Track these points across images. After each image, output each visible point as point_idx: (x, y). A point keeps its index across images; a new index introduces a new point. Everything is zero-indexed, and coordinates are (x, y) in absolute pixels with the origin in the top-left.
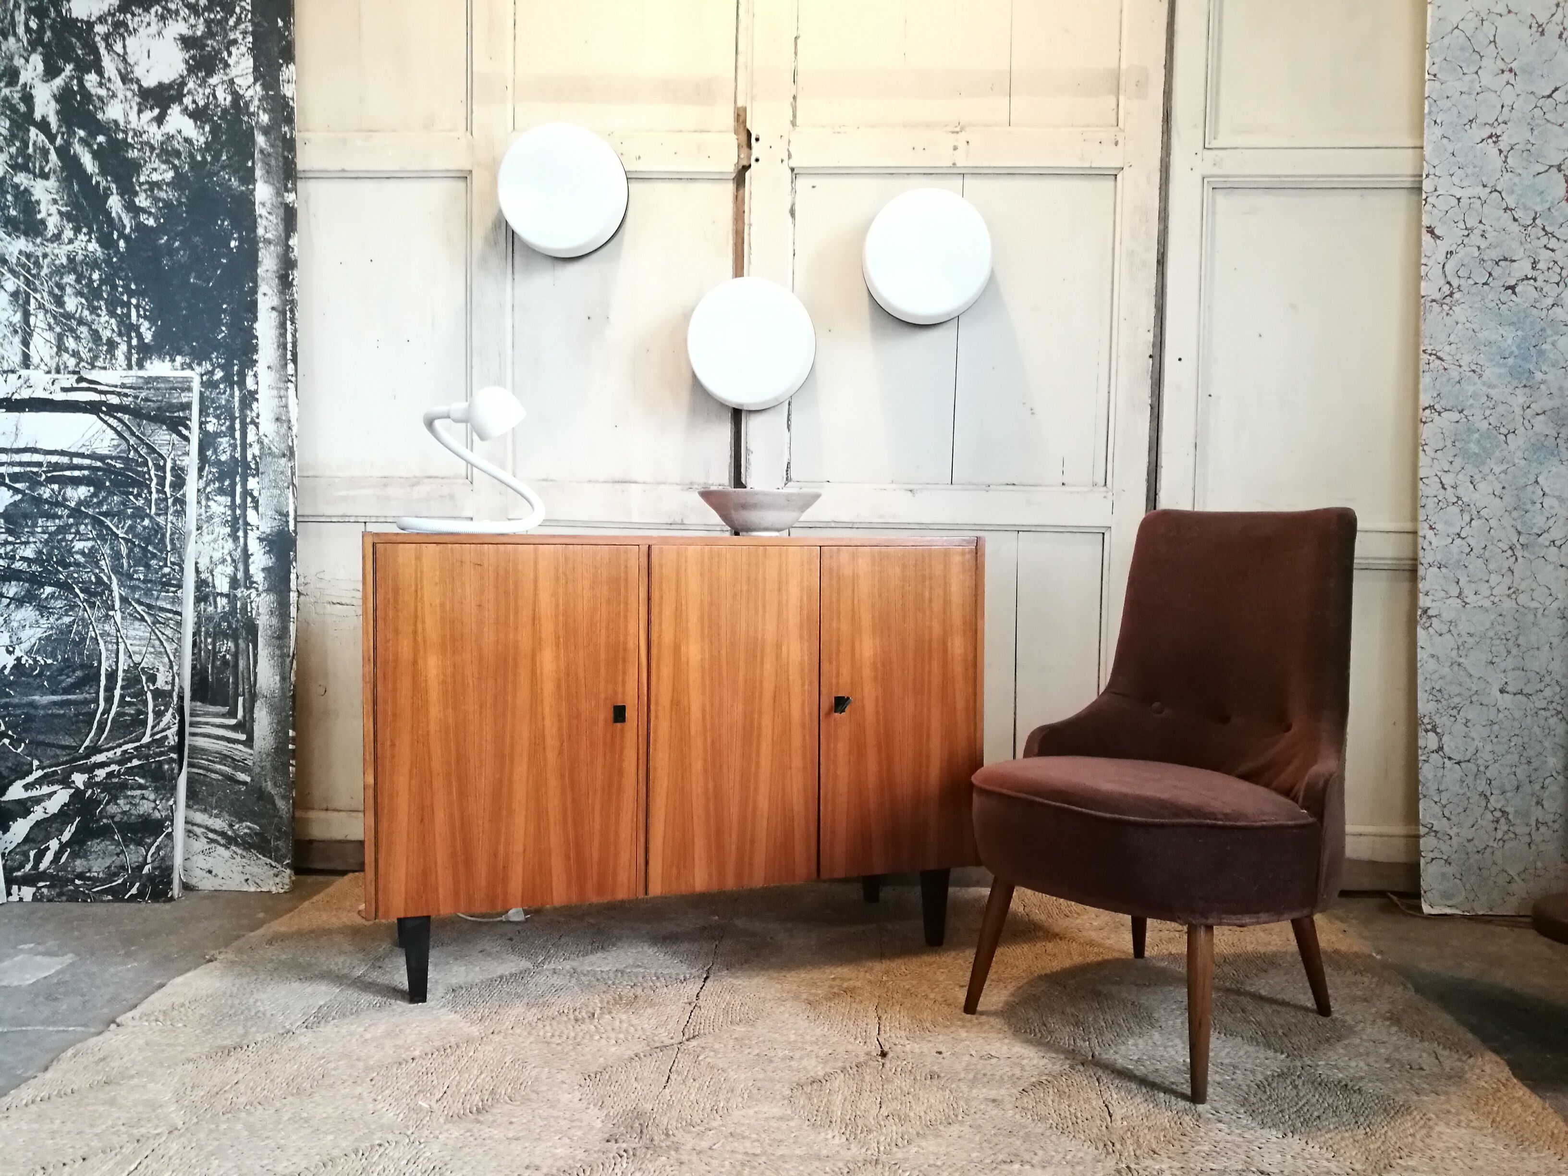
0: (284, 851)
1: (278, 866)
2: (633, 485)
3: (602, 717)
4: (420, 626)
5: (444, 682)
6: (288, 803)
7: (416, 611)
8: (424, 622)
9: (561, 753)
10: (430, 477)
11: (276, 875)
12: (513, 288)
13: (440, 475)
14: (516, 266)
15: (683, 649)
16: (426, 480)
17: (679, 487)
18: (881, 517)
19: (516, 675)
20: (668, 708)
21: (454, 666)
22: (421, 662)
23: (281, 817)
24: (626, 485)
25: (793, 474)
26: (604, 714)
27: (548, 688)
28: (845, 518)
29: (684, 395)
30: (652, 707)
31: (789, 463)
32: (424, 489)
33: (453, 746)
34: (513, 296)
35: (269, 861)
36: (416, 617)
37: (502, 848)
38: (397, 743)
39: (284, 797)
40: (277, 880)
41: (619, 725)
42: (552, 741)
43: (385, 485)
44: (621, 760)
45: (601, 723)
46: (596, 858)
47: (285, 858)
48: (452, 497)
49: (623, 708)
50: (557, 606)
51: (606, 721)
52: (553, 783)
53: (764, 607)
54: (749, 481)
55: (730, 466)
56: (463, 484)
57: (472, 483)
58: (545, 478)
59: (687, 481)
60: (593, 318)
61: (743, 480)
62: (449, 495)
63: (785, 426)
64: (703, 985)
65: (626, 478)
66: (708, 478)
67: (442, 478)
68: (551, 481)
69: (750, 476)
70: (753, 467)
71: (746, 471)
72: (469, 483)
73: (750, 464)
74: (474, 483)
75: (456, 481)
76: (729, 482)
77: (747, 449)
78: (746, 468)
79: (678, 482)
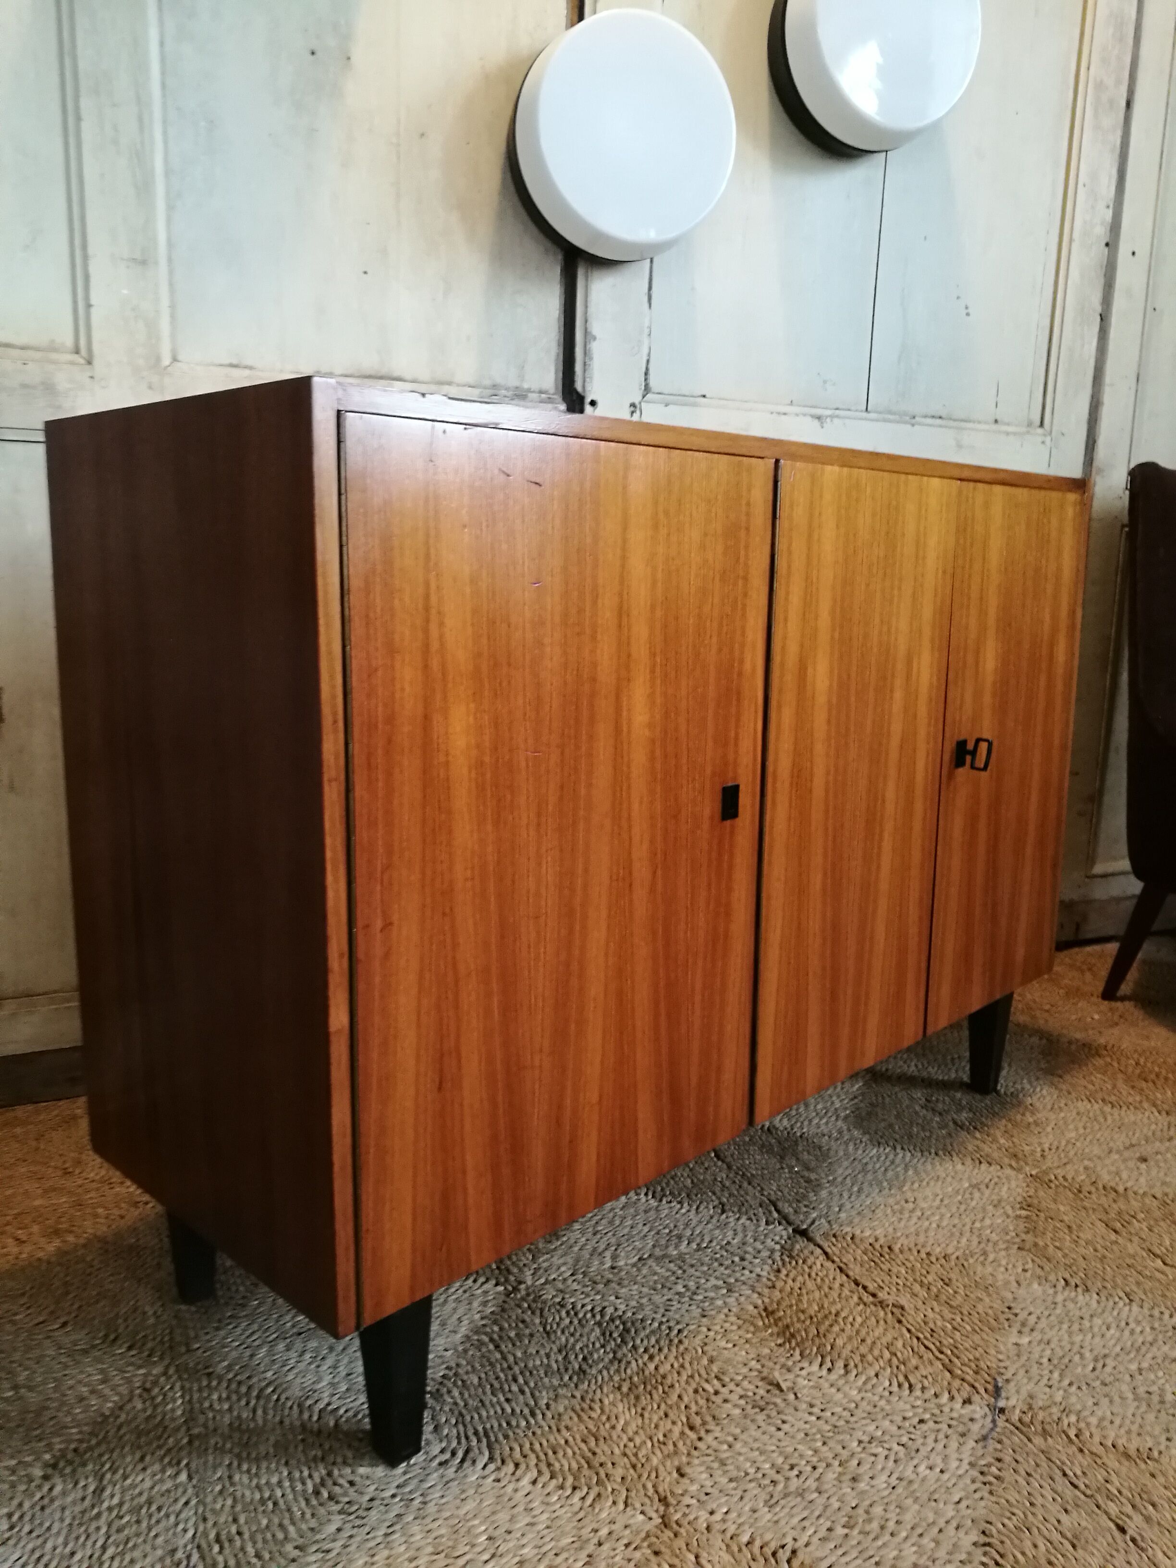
3: (707, 812)
5: (479, 764)
7: (427, 597)
9: (652, 890)
15: (810, 671)
19: (591, 737)
20: (787, 784)
21: (496, 725)
22: (437, 718)
25: (655, 382)
26: (710, 806)
27: (639, 758)
31: (648, 362)
33: (493, 906)
36: (427, 608)
37: (568, 1102)
38: (395, 918)
41: (728, 823)
42: (641, 870)
44: (730, 890)
45: (706, 826)
46: (694, 1080)
48: (48, 388)
49: (737, 787)
51: (712, 818)
52: (642, 951)
54: (588, 388)
55: (557, 360)
56: (72, 363)
57: (89, 363)
58: (235, 362)
59: (487, 382)
60: (319, 54)
61: (579, 386)
62: (43, 383)
63: (646, 299)
64: (826, 1253)
65: (384, 371)
66: (521, 377)
67: (22, 348)
68: (246, 367)
69: (591, 378)
70: (597, 364)
71: (585, 371)
72: (82, 361)
73: (591, 359)
74: (96, 362)
75: (54, 356)
76: (556, 388)
77: (586, 332)
78: (585, 364)
79: (472, 382)
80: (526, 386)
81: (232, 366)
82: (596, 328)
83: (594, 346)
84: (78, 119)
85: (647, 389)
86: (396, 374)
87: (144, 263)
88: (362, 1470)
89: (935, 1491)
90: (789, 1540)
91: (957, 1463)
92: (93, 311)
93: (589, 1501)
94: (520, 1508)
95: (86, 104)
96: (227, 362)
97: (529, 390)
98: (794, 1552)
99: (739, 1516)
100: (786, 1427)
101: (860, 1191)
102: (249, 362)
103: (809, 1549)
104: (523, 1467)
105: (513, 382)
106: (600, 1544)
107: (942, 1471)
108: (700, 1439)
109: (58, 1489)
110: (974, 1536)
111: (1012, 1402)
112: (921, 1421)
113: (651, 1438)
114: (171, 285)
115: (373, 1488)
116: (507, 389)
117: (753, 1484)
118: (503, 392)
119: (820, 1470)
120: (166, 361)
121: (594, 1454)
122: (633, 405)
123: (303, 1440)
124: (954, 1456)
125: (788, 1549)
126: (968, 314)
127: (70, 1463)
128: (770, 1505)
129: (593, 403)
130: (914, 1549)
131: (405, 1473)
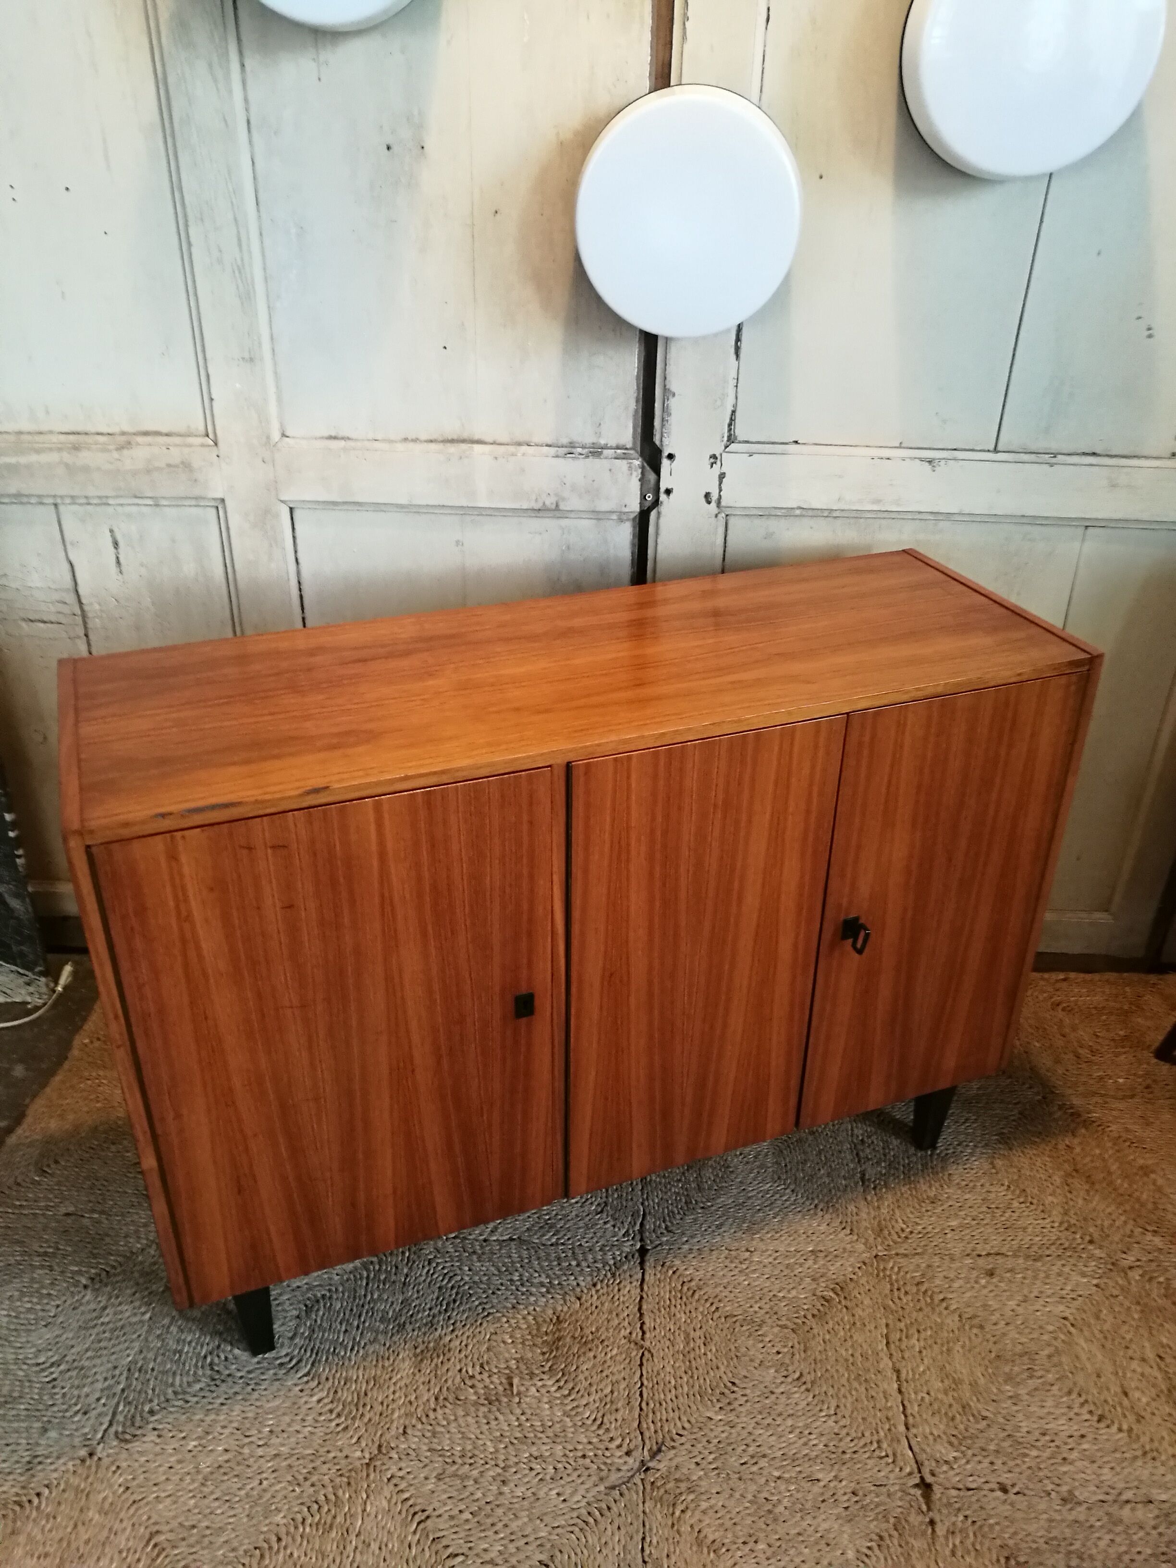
0: (31, 957)
1: (29, 974)
2: (477, 447)
3: (497, 1014)
4: (192, 954)
6: (23, 901)
8: (198, 948)
10: (146, 434)
11: (28, 984)
12: (244, 83)
13: (165, 430)
14: (244, 38)
16: (140, 439)
17: (552, 451)
18: (878, 501)
23: (17, 918)
24: (464, 446)
25: (740, 431)
26: (501, 1010)
28: (818, 502)
29: (561, 293)
30: (574, 990)
31: (734, 412)
32: (139, 455)
33: (272, 1097)
34: (246, 100)
35: (14, 968)
39: (17, 896)
40: (31, 989)
41: (524, 1020)
43: (76, 448)
45: (497, 1023)
47: (36, 964)
48: (186, 466)
49: (530, 997)
50: (419, 879)
51: (503, 1019)
53: (750, 821)
54: (666, 441)
55: (635, 416)
56: (203, 445)
57: (216, 444)
58: (333, 434)
59: (565, 441)
60: (395, 148)
61: (657, 440)
62: (183, 463)
63: (733, 350)
64: (643, 1280)
65: (465, 435)
66: (599, 435)
67: (167, 435)
68: (343, 438)
69: (669, 433)
70: (674, 420)
71: (663, 426)
72: (212, 443)
73: (669, 415)
74: (220, 444)
75: (191, 440)
76: (634, 443)
77: (665, 389)
78: (663, 420)
79: (549, 443)
80: (603, 442)
81: (331, 438)
82: (674, 385)
83: (673, 403)
84: (189, 244)
85: (731, 439)
86: (476, 437)
87: (251, 360)
88: (237, 1351)
89: (546, 1514)
90: (430, 1509)
91: (580, 1498)
92: (215, 404)
93: (340, 1428)
94: (299, 1418)
95: (194, 231)
96: (326, 434)
97: (606, 447)
98: (428, 1517)
99: (414, 1478)
100: (493, 1423)
101: (719, 1227)
102: (346, 434)
103: (437, 1520)
104: (320, 1387)
105: (589, 439)
106: (324, 1463)
107: (564, 1500)
108: (435, 1410)
109: (87, 1298)
110: (544, 1557)
111: (660, 1466)
112: (584, 1456)
113: (406, 1396)
114: (276, 373)
115: (234, 1367)
116: (583, 447)
117: (440, 1459)
118: (579, 450)
119: (487, 1466)
120: (276, 436)
121: (366, 1394)
122: (714, 457)
123: (219, 1315)
124: (583, 1492)
125: (426, 1513)
126: (1150, 336)
127: (101, 1281)
128: (439, 1478)
129: (671, 457)
130: (501, 1548)
131: (258, 1363)
